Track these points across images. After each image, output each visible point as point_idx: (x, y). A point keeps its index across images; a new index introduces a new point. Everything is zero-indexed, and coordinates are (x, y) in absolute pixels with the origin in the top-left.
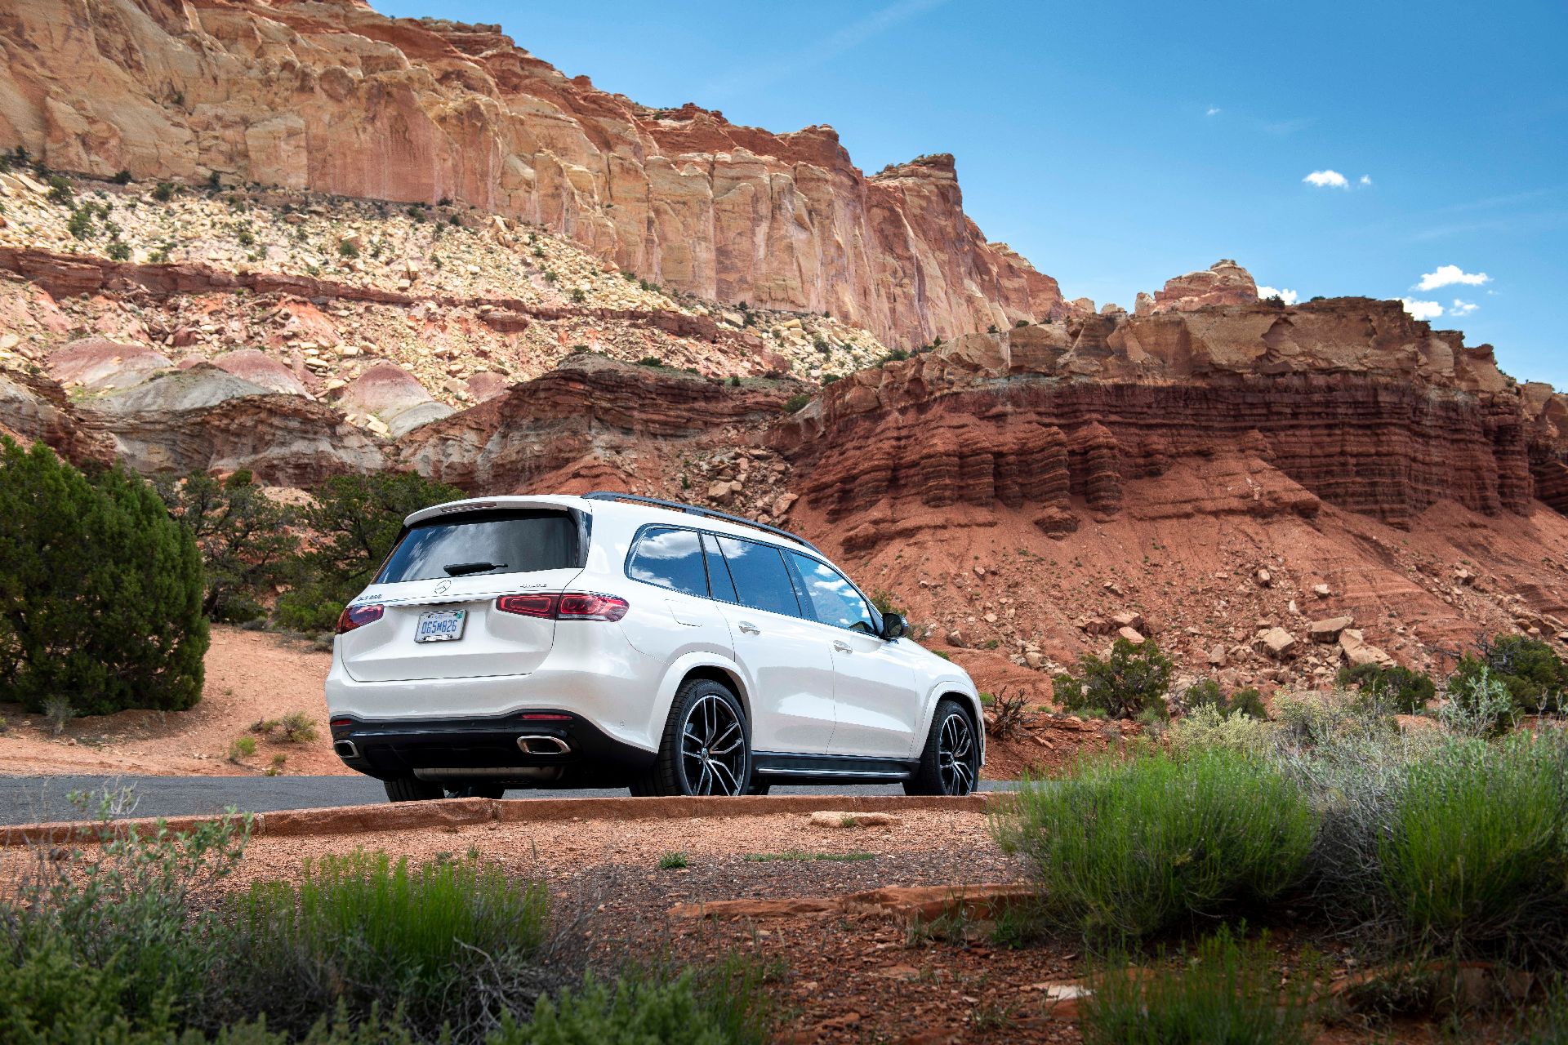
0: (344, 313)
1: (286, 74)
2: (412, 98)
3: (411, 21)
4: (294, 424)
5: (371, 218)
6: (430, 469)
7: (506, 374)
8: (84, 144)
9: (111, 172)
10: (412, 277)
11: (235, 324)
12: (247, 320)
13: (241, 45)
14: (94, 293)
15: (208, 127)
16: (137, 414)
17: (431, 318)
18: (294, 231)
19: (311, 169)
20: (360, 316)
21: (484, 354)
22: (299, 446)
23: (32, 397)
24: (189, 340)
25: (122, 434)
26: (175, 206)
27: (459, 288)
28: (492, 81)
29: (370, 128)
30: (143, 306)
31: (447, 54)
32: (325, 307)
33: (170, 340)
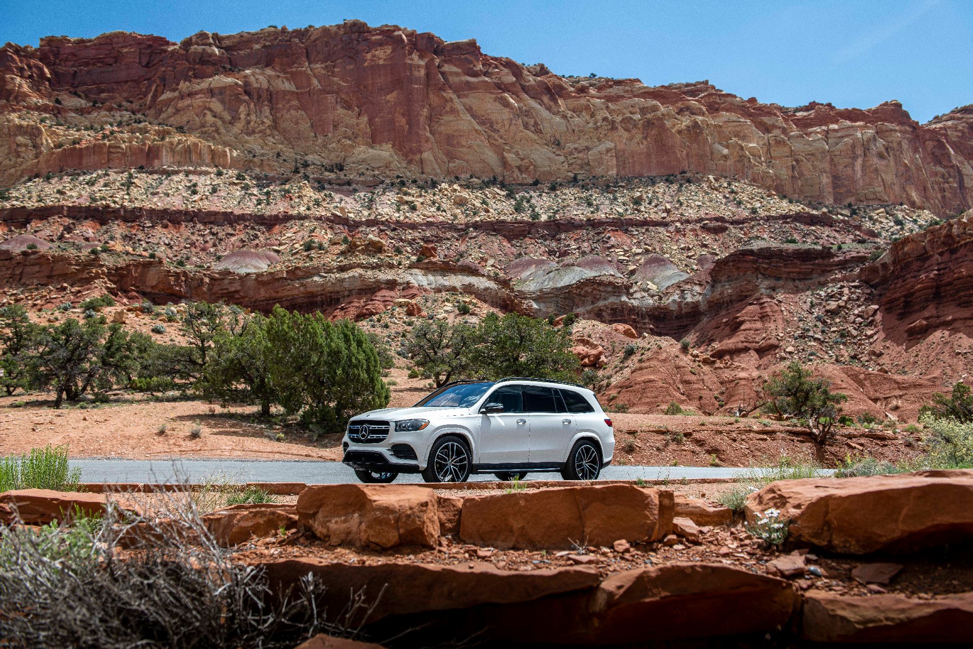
0: (636, 233)
1: (605, 123)
2: (664, 124)
3: (663, 86)
4: (610, 289)
5: (647, 186)
6: (676, 306)
7: (717, 255)
8: (520, 170)
9: (531, 181)
10: (668, 211)
11: (586, 244)
12: (591, 242)
13: (584, 113)
14: (525, 237)
15: (571, 153)
16: (541, 290)
17: (678, 231)
18: (611, 196)
19: (618, 166)
20: (644, 233)
21: (705, 246)
22: (612, 299)
23: (496, 286)
24: (565, 254)
25: (535, 300)
26: (558, 192)
27: (691, 214)
28: (704, 109)
29: (645, 142)
30: (546, 240)
31: (682, 99)
32: (626, 231)
33: (558, 254)
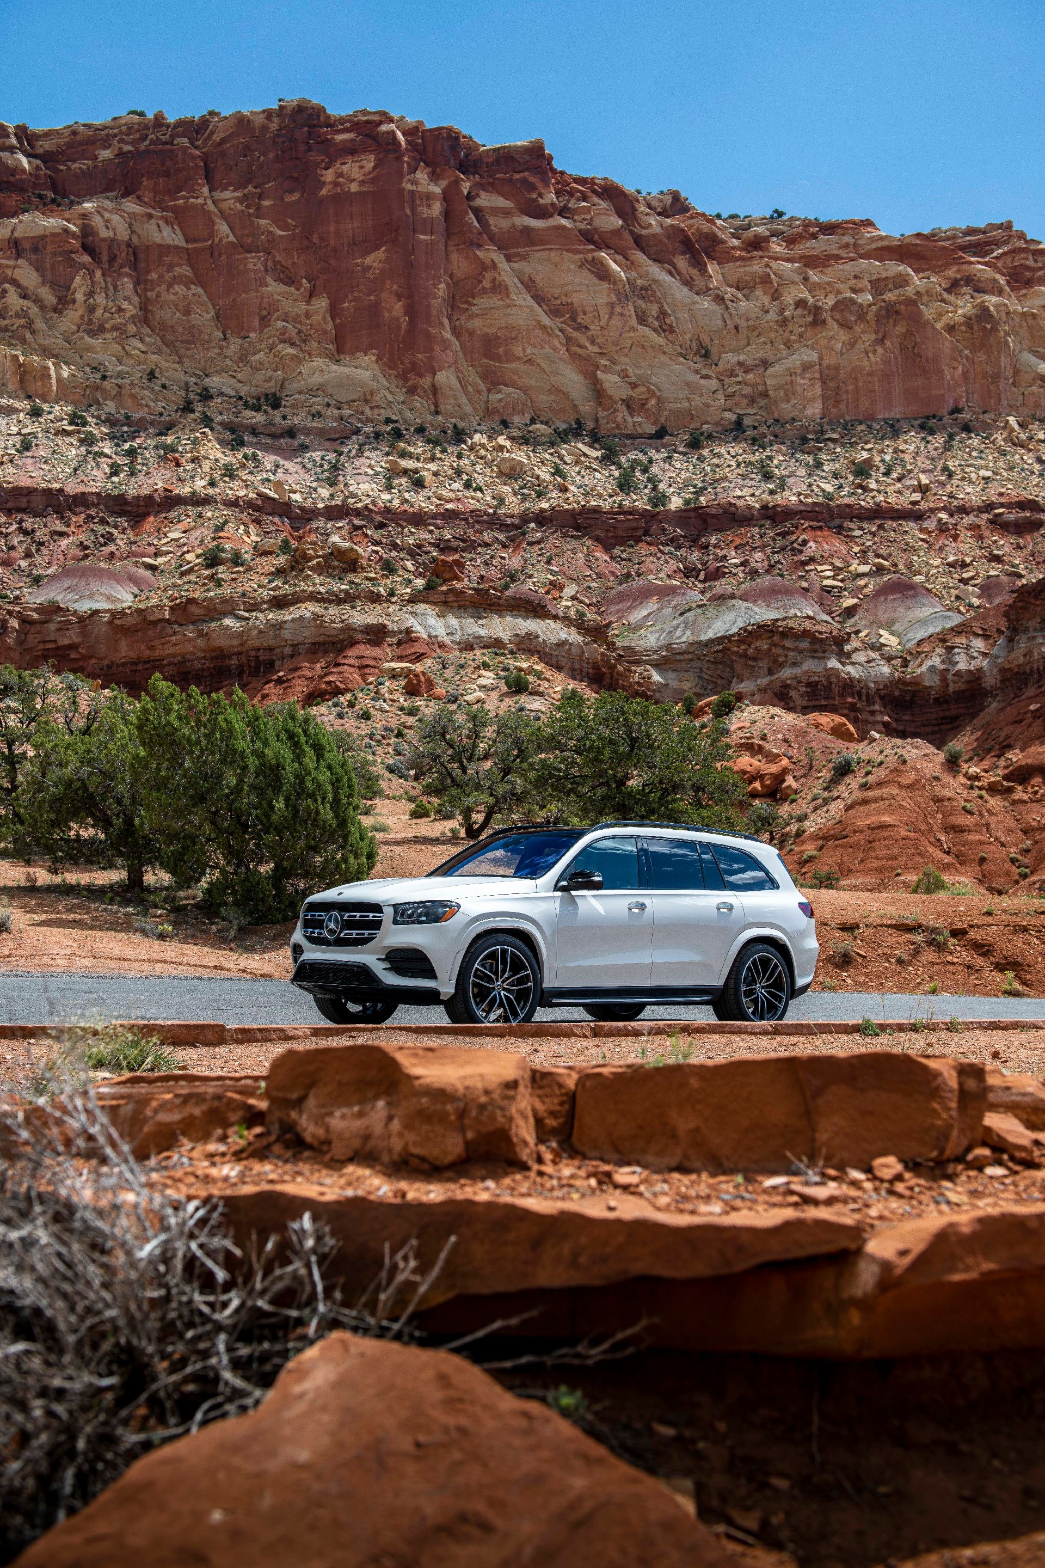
0: (858, 533)
1: (800, 311)
2: (920, 313)
3: (919, 235)
4: (804, 645)
5: (882, 438)
6: (937, 678)
7: (1020, 576)
8: (628, 407)
9: (651, 429)
10: (923, 489)
11: (758, 556)
12: (768, 550)
13: (759, 292)
14: (638, 540)
15: (732, 374)
16: (668, 647)
17: (942, 528)
18: (810, 460)
19: (825, 398)
20: (874, 534)
21: (997, 559)
22: (809, 665)
23: (579, 639)
24: (717, 574)
25: (657, 666)
26: (705, 452)
27: (971, 494)
28: (1002, 280)
29: (880, 350)
30: (678, 548)
31: (960, 262)
32: (839, 530)
33: (702, 575)
